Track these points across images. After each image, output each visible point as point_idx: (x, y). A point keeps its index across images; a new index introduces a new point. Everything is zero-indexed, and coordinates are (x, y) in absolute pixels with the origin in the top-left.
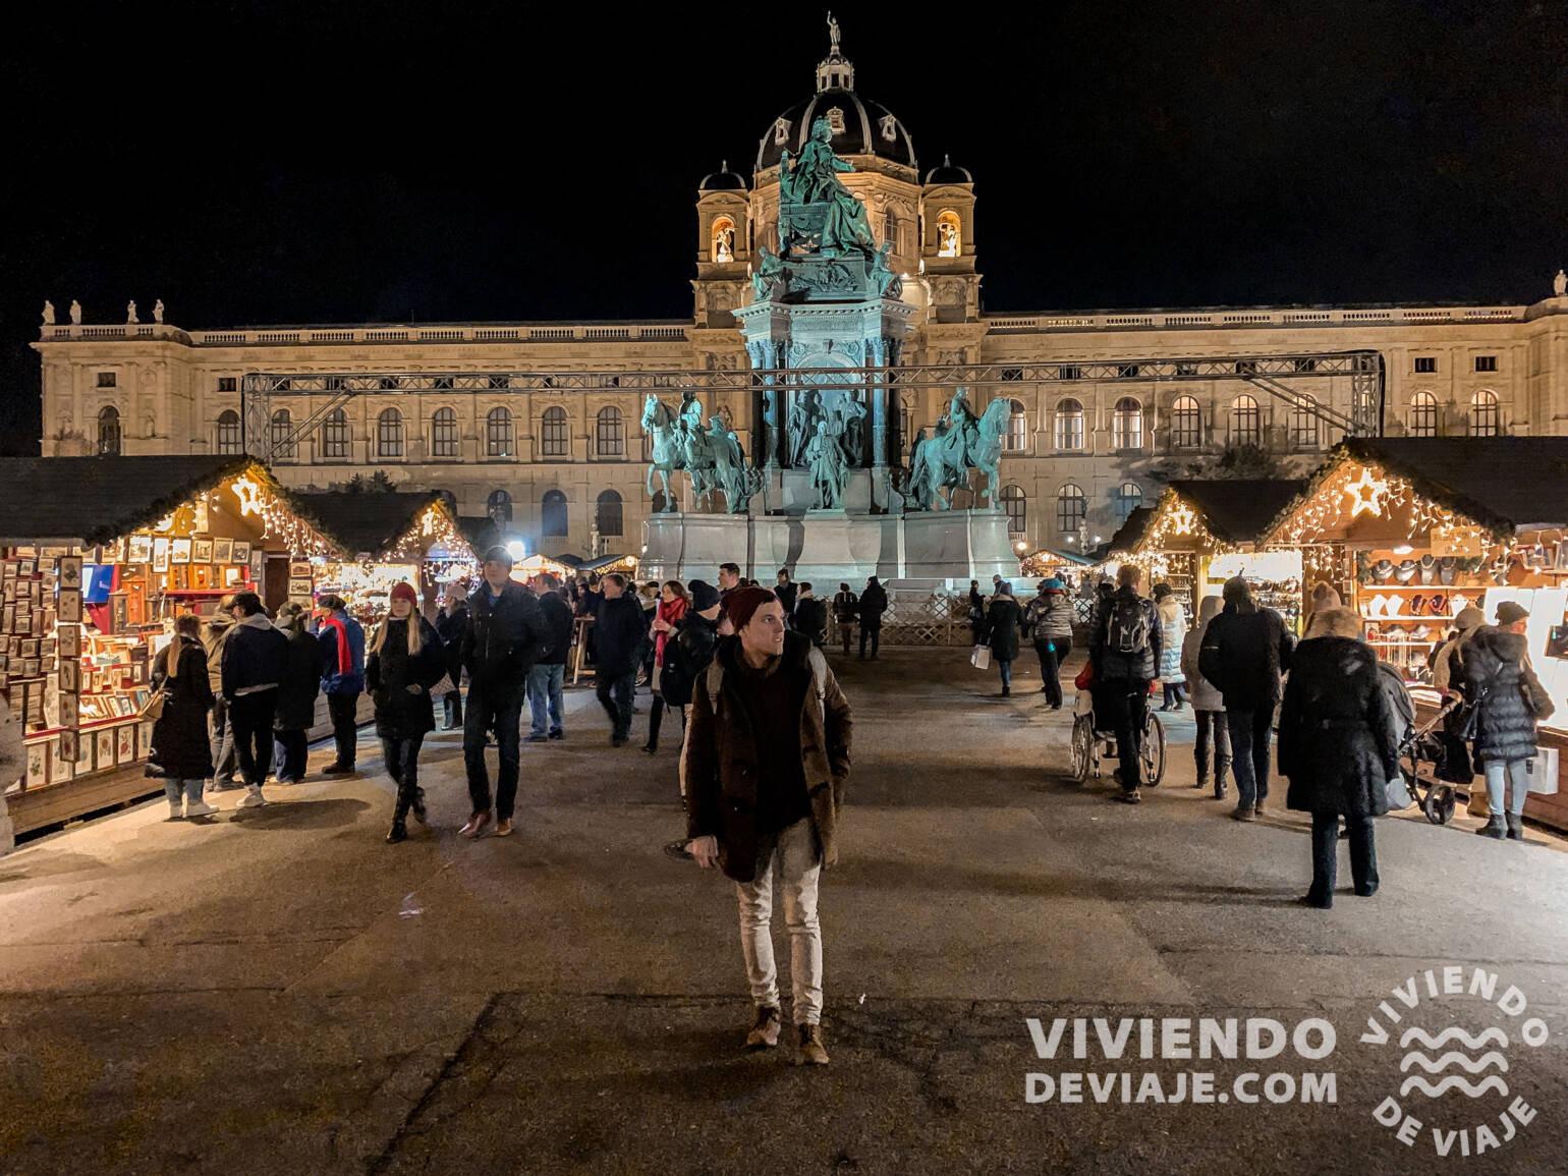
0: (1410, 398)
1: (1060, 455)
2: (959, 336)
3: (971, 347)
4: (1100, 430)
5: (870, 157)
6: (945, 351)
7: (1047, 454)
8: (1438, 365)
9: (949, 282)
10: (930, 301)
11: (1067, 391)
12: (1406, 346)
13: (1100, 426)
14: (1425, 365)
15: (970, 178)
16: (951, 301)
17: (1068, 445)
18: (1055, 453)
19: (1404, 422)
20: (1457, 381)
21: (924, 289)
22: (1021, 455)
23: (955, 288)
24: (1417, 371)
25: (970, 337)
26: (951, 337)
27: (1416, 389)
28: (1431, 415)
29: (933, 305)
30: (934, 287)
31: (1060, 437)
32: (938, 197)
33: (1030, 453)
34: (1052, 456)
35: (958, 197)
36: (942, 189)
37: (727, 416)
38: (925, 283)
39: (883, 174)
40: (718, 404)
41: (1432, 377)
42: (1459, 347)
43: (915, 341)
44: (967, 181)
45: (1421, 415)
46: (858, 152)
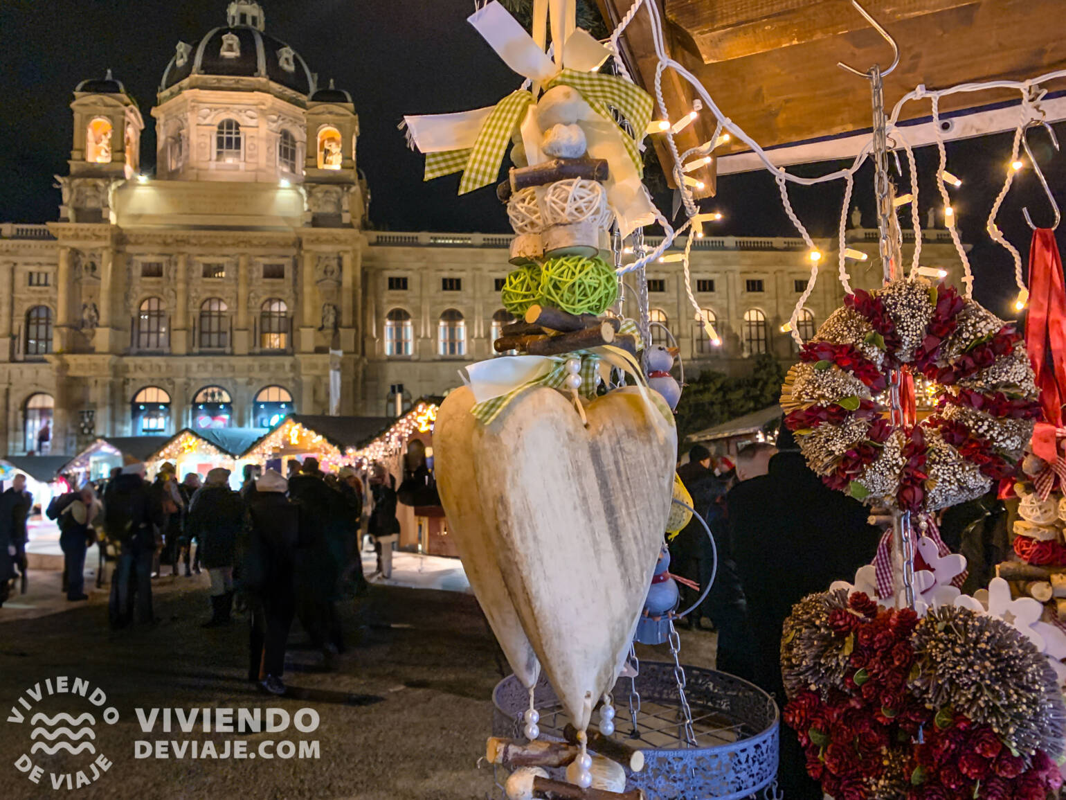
0: (744, 313)
1: (443, 360)
2: (335, 240)
3: (346, 252)
4: (479, 337)
5: (264, 80)
6: (324, 256)
7: (429, 358)
8: (765, 287)
9: (327, 192)
10: (306, 206)
11: (450, 300)
12: (738, 268)
13: (479, 335)
14: (754, 286)
15: (349, 98)
16: (330, 209)
17: (452, 350)
18: (437, 358)
19: (739, 333)
20: (781, 300)
21: (300, 194)
22: (408, 360)
23: (334, 197)
24: (748, 290)
25: (345, 242)
26: (327, 242)
27: (748, 307)
28: (762, 330)
29: (309, 210)
30: (310, 194)
31: (445, 344)
32: (318, 114)
33: (416, 357)
34: (435, 361)
35: (337, 114)
36: (321, 107)
37: (93, 314)
38: (302, 191)
39: (276, 96)
40: (84, 300)
41: (760, 296)
42: (782, 271)
43: (294, 245)
44: (346, 101)
45: (754, 329)
46: (252, 75)
